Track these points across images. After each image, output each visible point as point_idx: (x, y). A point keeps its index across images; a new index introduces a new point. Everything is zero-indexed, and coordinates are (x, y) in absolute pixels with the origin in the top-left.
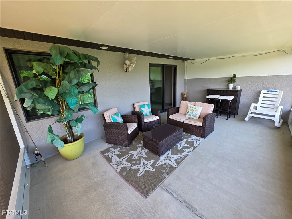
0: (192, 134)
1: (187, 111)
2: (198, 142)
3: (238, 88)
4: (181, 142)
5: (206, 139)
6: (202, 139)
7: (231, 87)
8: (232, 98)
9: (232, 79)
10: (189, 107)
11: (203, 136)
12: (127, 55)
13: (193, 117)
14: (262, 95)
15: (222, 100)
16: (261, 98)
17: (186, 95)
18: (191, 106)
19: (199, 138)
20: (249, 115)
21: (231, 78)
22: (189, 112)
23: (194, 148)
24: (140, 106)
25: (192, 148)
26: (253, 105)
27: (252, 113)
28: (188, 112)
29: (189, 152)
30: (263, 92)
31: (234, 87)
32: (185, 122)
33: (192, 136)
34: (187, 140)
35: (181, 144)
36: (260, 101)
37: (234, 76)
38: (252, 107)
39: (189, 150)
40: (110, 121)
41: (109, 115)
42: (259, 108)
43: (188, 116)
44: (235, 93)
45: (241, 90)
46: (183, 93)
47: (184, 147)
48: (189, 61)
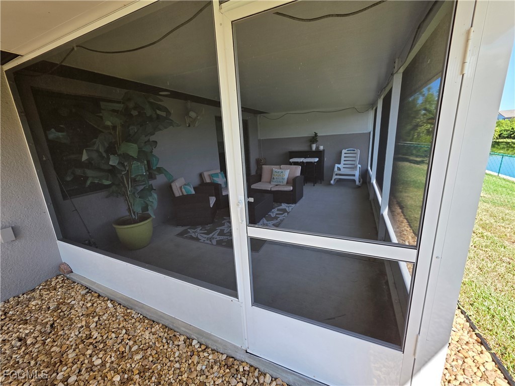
0: (281, 203)
1: (271, 177)
2: (290, 208)
3: (321, 148)
4: (273, 210)
5: (298, 204)
6: (293, 205)
7: (314, 147)
8: (317, 160)
9: (314, 139)
10: (274, 172)
11: (295, 202)
12: (190, 104)
13: (280, 184)
14: (343, 155)
15: (306, 162)
16: (343, 159)
17: (262, 161)
18: (276, 170)
19: (290, 205)
20: (335, 177)
21: (313, 137)
22: (275, 177)
23: (288, 213)
24: (211, 176)
25: (286, 214)
26: (337, 165)
27: (336, 175)
28: (274, 179)
29: (284, 216)
30: (344, 151)
31: (317, 148)
32: (273, 189)
33: (282, 204)
34: (278, 208)
35: (273, 212)
36: (342, 162)
37: (316, 134)
38: (336, 169)
39: (283, 215)
40: (181, 194)
41: (180, 186)
42: (342, 169)
43: (273, 183)
44: (319, 154)
45: (324, 150)
46: (258, 159)
47: (277, 214)
48: (262, 115)
